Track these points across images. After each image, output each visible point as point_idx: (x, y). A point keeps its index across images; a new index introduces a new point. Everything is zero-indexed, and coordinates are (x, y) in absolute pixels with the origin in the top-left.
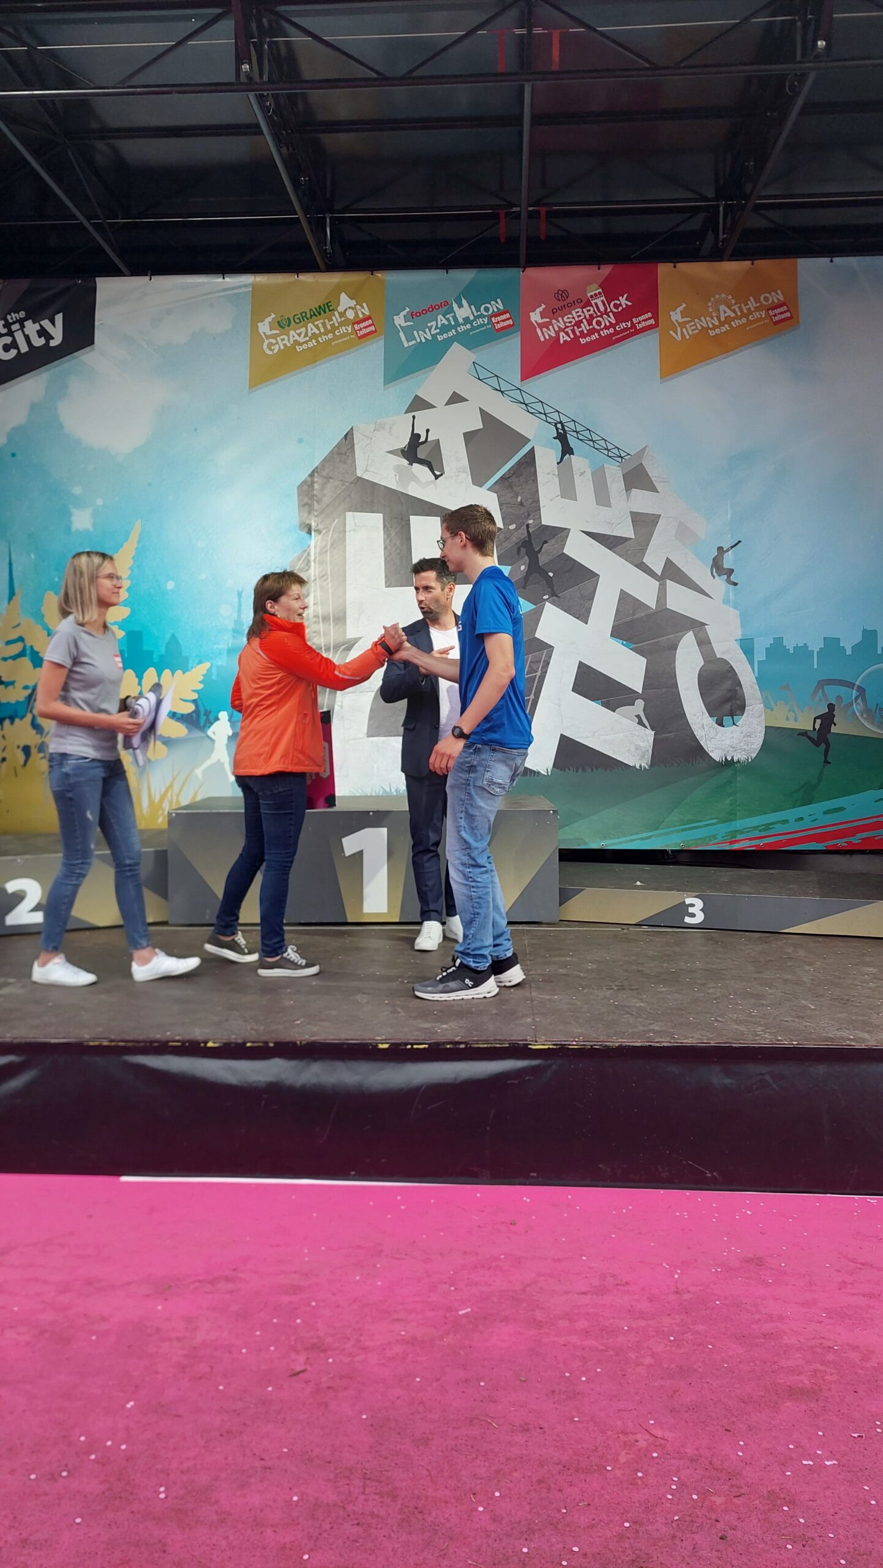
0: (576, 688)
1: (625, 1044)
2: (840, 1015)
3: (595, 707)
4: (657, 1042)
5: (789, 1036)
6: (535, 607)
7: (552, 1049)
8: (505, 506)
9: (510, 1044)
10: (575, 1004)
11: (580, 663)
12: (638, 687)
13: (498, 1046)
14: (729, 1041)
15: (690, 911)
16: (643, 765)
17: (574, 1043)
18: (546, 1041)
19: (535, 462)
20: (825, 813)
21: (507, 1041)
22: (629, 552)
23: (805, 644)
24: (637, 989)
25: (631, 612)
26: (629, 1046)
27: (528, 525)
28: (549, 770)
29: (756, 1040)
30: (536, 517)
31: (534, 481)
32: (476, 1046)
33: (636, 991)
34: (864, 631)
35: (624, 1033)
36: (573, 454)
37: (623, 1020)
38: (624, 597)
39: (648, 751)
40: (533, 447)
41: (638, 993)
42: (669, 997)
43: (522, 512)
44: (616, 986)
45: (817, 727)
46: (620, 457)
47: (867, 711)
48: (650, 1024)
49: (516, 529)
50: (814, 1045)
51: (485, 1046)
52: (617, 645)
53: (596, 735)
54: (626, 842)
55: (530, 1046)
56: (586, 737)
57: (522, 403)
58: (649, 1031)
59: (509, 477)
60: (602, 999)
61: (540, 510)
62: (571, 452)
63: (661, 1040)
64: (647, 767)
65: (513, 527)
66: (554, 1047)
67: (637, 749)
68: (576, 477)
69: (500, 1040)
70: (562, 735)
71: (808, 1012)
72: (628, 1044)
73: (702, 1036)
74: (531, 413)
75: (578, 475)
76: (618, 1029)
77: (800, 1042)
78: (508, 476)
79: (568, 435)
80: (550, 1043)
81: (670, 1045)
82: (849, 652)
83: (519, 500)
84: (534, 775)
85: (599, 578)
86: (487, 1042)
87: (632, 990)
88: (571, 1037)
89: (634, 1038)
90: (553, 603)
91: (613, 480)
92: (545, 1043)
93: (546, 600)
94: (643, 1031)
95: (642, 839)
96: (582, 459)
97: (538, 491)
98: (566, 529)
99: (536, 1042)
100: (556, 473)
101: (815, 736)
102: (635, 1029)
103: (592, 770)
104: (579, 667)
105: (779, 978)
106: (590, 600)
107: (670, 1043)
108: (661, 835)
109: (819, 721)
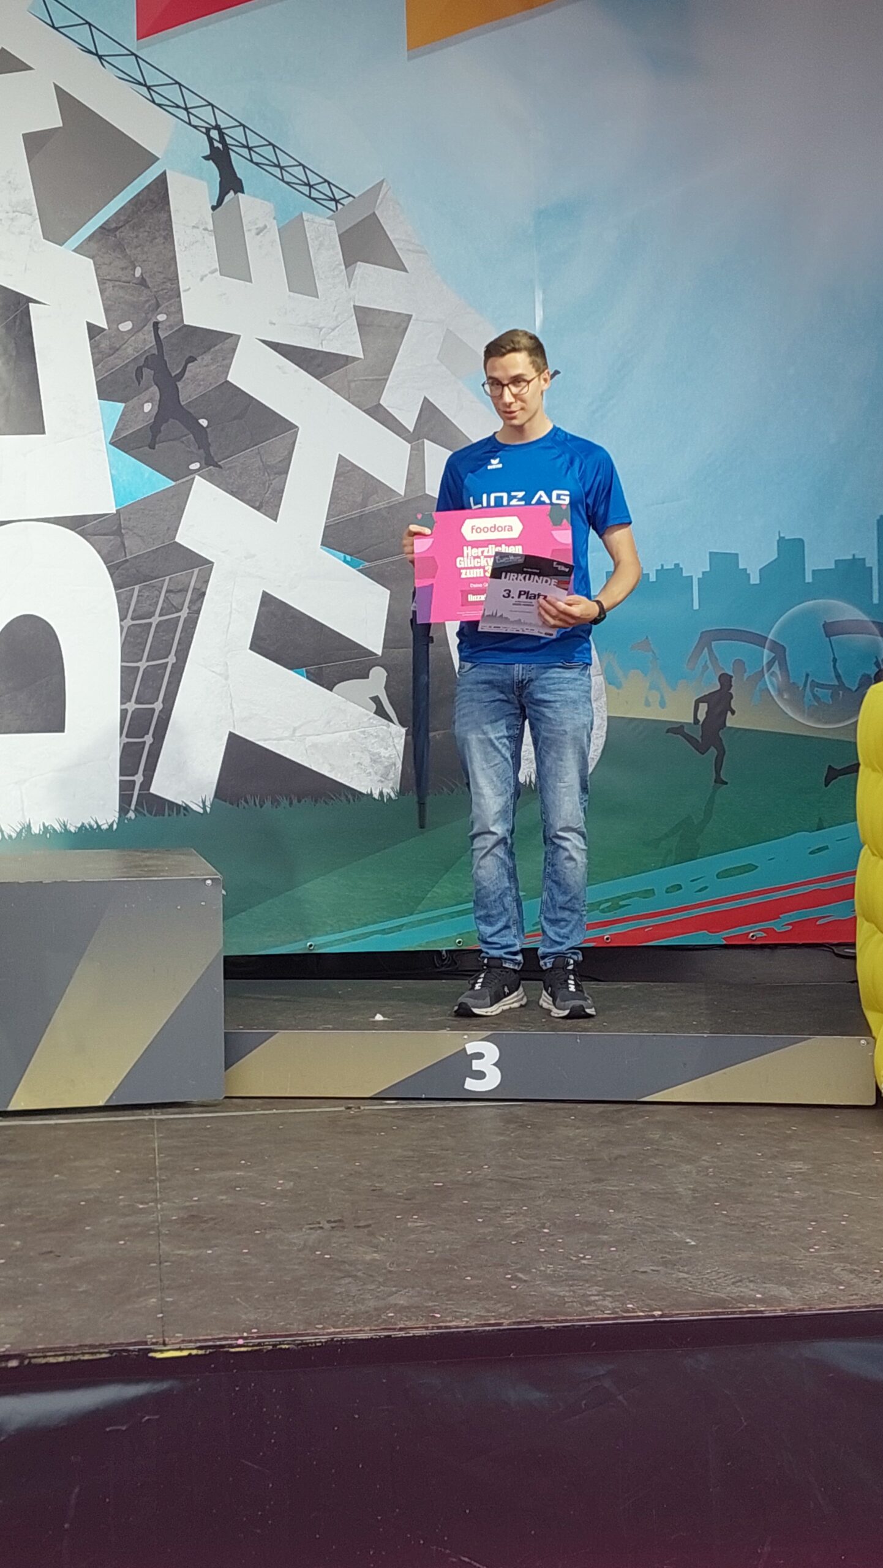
0: (259, 645)
1: (338, 1337)
2: (740, 1256)
3: (296, 682)
4: (401, 1329)
5: (649, 1302)
6: (173, 483)
7: (197, 1355)
8: (109, 284)
9: (111, 1352)
10: (246, 1264)
11: (265, 595)
12: (375, 643)
13: (87, 1357)
14: (537, 1318)
15: (474, 1068)
16: (385, 791)
17: (241, 1342)
18: (183, 1341)
19: (168, 203)
20: (718, 876)
21: (107, 1346)
22: (353, 385)
23: (677, 565)
24: (368, 1226)
25: (359, 499)
26: (347, 1340)
27: (156, 325)
28: (208, 803)
29: (586, 1313)
30: (173, 309)
31: (165, 238)
32: (43, 1361)
33: (366, 1230)
34: (781, 541)
35: (338, 1315)
36: (243, 192)
37: (338, 1290)
38: (346, 472)
39: (395, 765)
40: (164, 173)
41: (371, 1234)
42: (428, 1237)
43: (143, 299)
44: (329, 1222)
45: (702, 717)
46: (334, 199)
47: (789, 687)
48: (392, 1294)
49: (133, 332)
50: (692, 1315)
51: (61, 1359)
52: (334, 562)
53: (297, 734)
54: (354, 938)
55: (151, 1355)
56: (279, 739)
57: (140, 84)
58: (388, 1308)
59: (117, 229)
60: (299, 1251)
61: (179, 296)
62: (239, 187)
63: (409, 1324)
64: (393, 795)
65: (126, 326)
66: (201, 1352)
67: (374, 761)
68: (248, 236)
69: (91, 1346)
70: (232, 737)
71: (685, 1254)
72: (345, 1336)
73: (488, 1311)
74: (159, 105)
75: (254, 232)
76: (327, 1309)
77: (666, 1312)
78: (114, 225)
79: (232, 154)
80: (192, 1345)
81: (424, 1332)
82: (755, 579)
83: (138, 272)
84: (178, 813)
85: (297, 433)
86: (64, 1351)
87: (359, 1227)
88: (235, 1331)
89: (357, 1325)
90: (210, 479)
91: (321, 244)
92: (182, 1346)
93: (196, 471)
94: (376, 1309)
95: (383, 932)
96: (259, 201)
97: (174, 258)
98: (231, 335)
99: (164, 1344)
100: (211, 227)
101: (698, 735)
102: (360, 1306)
103: (291, 804)
104: (262, 604)
105: (634, 1190)
106: (280, 473)
107: (427, 1328)
108: (420, 923)
109: (703, 708)
